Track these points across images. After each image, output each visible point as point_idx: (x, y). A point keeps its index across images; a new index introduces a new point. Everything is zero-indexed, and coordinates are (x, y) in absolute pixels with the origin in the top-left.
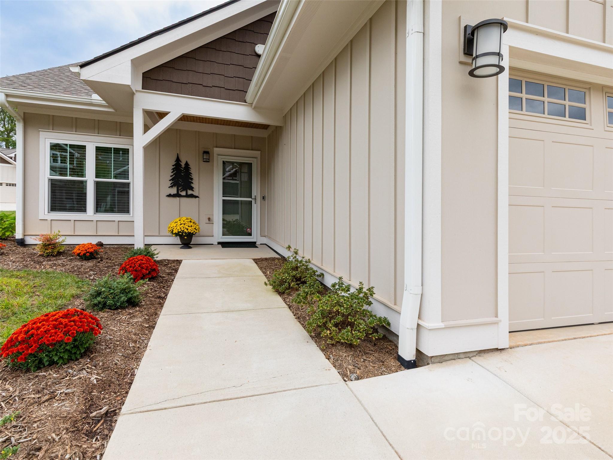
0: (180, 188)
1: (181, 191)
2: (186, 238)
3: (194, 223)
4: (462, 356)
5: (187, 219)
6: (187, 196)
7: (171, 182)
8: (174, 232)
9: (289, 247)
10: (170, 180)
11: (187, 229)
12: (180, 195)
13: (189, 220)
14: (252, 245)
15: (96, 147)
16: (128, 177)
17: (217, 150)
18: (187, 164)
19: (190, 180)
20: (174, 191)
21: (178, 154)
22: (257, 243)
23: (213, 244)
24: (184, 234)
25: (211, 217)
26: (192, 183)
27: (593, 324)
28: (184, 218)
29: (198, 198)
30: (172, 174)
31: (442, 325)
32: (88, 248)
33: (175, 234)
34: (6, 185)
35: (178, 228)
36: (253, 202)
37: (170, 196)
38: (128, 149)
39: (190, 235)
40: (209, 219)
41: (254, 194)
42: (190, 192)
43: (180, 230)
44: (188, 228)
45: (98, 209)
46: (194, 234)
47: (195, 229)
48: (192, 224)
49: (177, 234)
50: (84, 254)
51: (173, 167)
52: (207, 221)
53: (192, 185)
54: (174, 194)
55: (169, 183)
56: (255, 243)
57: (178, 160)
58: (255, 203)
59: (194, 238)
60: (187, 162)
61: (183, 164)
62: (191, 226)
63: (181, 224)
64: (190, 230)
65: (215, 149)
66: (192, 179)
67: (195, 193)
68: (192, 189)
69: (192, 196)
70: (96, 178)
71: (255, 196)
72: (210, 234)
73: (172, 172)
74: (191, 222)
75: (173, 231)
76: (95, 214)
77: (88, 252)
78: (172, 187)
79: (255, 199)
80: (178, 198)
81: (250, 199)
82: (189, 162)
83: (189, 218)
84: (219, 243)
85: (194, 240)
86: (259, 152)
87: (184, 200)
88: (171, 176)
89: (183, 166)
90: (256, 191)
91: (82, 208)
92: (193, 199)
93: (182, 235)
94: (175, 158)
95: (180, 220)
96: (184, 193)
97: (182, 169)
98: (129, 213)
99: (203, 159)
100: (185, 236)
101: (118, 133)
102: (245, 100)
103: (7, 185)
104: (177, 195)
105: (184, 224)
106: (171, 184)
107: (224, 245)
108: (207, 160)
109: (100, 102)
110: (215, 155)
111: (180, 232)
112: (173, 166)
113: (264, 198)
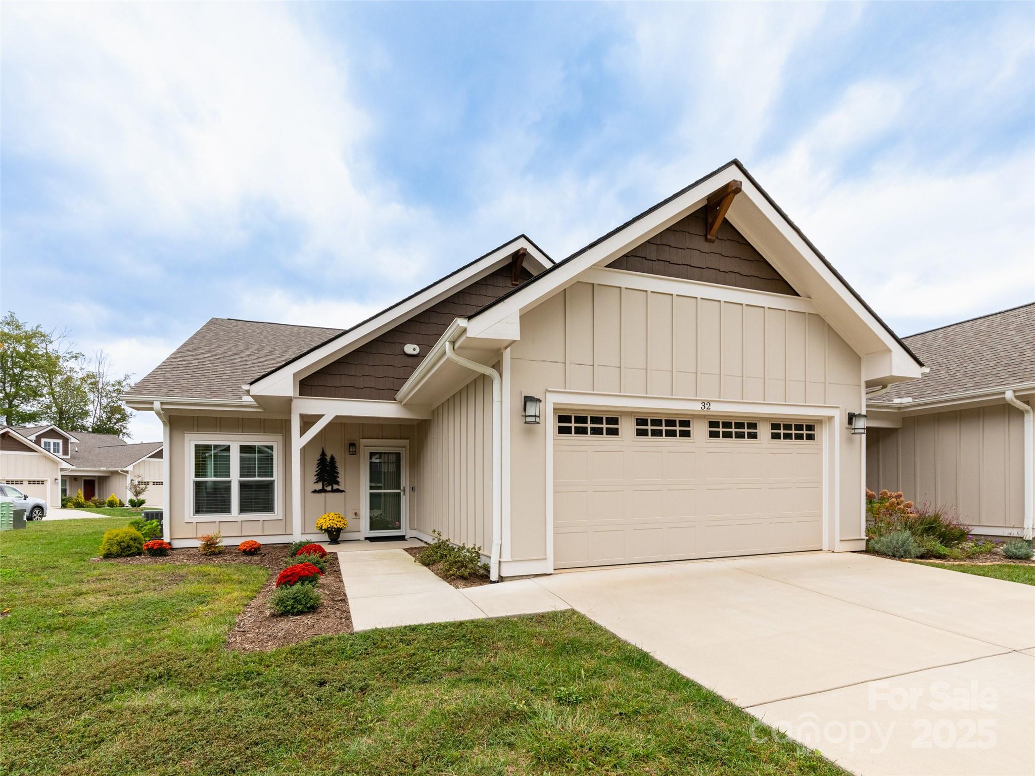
0: (325, 483)
1: (326, 487)
2: (335, 533)
3: (342, 518)
4: (524, 577)
5: (335, 515)
6: (333, 491)
7: (316, 477)
8: (323, 528)
9: (434, 531)
10: (315, 476)
11: (336, 525)
12: (326, 490)
13: (338, 516)
14: (402, 538)
15: (240, 446)
16: (273, 475)
17: (363, 442)
18: (332, 458)
19: (336, 475)
20: (319, 486)
21: (323, 448)
22: (406, 537)
23: (359, 540)
24: (333, 530)
25: (358, 512)
26: (338, 477)
27: (624, 564)
28: (332, 514)
29: (344, 493)
30: (318, 469)
31: (511, 560)
32: (253, 545)
33: (325, 530)
34: (28, 483)
35: (327, 524)
36: (402, 493)
37: (315, 491)
38: (273, 446)
39: (339, 530)
40: (356, 514)
41: (403, 484)
42: (335, 487)
43: (329, 526)
44: (337, 523)
45: (243, 509)
46: (342, 530)
47: (344, 524)
48: (340, 519)
49: (326, 530)
50: (250, 550)
51: (318, 462)
52: (354, 516)
53: (338, 479)
54: (319, 490)
55: (314, 479)
56: (404, 536)
57: (323, 454)
58: (404, 495)
59: (341, 535)
60: (332, 455)
61: (328, 458)
62: (340, 521)
63: (330, 520)
64: (340, 525)
65: (362, 440)
66: (337, 473)
67: (340, 488)
68: (337, 483)
69: (338, 491)
70: (240, 477)
71: (404, 487)
72: (357, 530)
73: (317, 467)
74: (339, 517)
75: (322, 526)
76: (239, 514)
77: (253, 548)
78: (317, 482)
79: (404, 490)
80: (323, 494)
81: (398, 491)
82: (334, 456)
83: (337, 513)
84: (366, 539)
85: (343, 536)
86: (408, 441)
87: (330, 496)
88: (316, 471)
89: (329, 460)
90: (405, 482)
91: (227, 509)
92: (339, 494)
93: (332, 530)
94: (320, 452)
95: (328, 516)
96: (329, 488)
97: (328, 463)
98: (273, 511)
99: (350, 452)
100: (334, 531)
101: (262, 430)
102: (395, 398)
103: (30, 482)
104: (323, 491)
105: (333, 520)
106: (316, 479)
107: (372, 539)
108: (354, 453)
109: (252, 403)
110: (362, 447)
111: (330, 528)
112: (318, 460)
113: (413, 489)
